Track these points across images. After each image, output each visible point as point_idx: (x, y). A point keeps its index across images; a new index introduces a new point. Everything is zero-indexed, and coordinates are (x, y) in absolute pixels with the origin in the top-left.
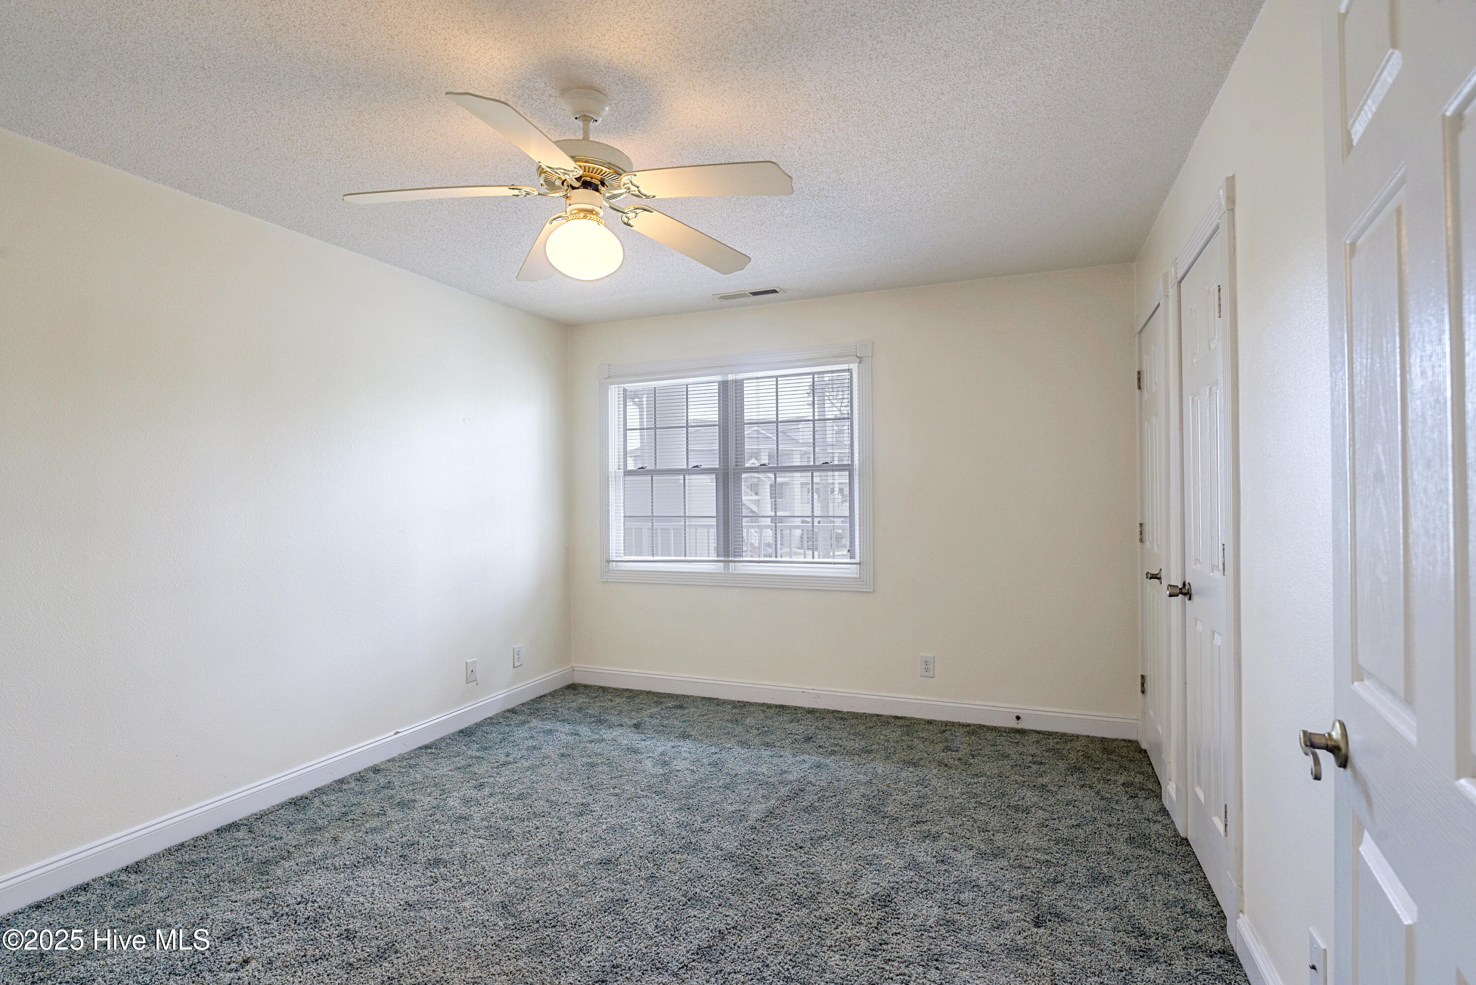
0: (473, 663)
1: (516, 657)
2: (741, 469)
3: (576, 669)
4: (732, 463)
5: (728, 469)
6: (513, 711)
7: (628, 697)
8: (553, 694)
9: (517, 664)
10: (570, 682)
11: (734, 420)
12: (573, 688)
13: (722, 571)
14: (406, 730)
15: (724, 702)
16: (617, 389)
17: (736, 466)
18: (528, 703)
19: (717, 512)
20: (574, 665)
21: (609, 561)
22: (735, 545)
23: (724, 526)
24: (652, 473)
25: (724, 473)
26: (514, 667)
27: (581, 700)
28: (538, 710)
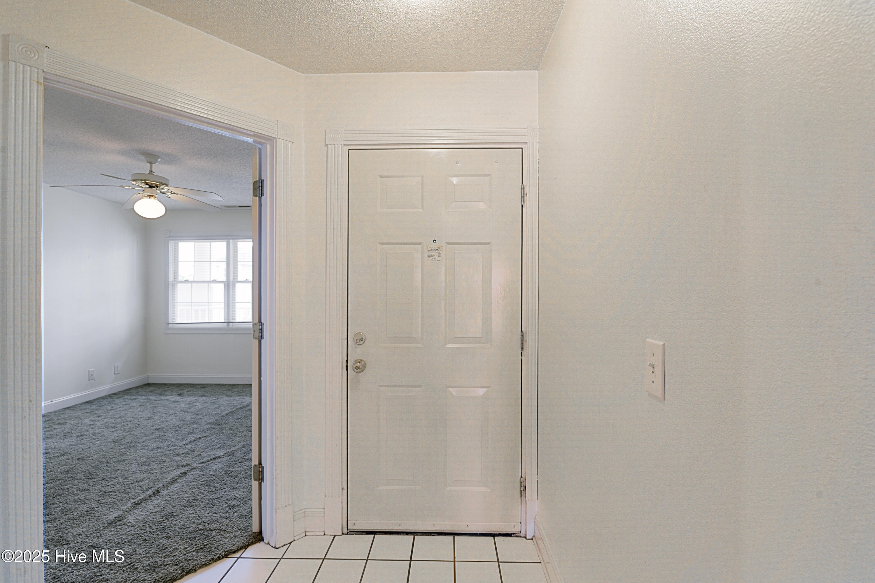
0: (93, 371)
1: (116, 369)
2: (236, 281)
3: (150, 376)
4: (231, 279)
5: (229, 282)
6: (114, 394)
7: (177, 386)
8: (137, 388)
9: (116, 373)
10: (146, 383)
11: (233, 260)
12: (148, 385)
13: (226, 327)
14: (56, 401)
15: (226, 385)
16: (174, 243)
17: (234, 280)
18: (123, 391)
19: (224, 301)
20: (149, 374)
21: (168, 324)
22: (232, 315)
23: (227, 307)
24: (192, 282)
25: (227, 283)
26: (115, 374)
27: (151, 389)
28: (128, 393)
